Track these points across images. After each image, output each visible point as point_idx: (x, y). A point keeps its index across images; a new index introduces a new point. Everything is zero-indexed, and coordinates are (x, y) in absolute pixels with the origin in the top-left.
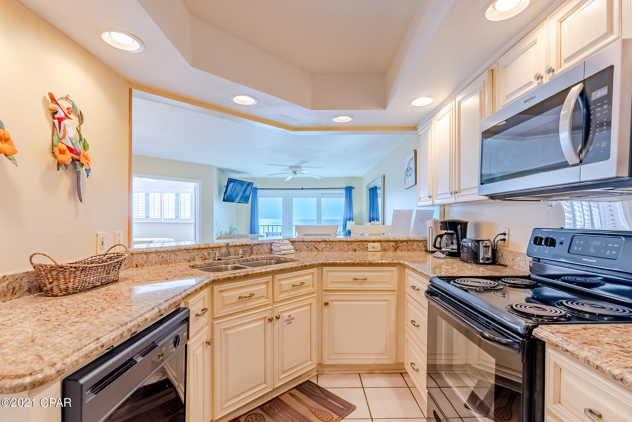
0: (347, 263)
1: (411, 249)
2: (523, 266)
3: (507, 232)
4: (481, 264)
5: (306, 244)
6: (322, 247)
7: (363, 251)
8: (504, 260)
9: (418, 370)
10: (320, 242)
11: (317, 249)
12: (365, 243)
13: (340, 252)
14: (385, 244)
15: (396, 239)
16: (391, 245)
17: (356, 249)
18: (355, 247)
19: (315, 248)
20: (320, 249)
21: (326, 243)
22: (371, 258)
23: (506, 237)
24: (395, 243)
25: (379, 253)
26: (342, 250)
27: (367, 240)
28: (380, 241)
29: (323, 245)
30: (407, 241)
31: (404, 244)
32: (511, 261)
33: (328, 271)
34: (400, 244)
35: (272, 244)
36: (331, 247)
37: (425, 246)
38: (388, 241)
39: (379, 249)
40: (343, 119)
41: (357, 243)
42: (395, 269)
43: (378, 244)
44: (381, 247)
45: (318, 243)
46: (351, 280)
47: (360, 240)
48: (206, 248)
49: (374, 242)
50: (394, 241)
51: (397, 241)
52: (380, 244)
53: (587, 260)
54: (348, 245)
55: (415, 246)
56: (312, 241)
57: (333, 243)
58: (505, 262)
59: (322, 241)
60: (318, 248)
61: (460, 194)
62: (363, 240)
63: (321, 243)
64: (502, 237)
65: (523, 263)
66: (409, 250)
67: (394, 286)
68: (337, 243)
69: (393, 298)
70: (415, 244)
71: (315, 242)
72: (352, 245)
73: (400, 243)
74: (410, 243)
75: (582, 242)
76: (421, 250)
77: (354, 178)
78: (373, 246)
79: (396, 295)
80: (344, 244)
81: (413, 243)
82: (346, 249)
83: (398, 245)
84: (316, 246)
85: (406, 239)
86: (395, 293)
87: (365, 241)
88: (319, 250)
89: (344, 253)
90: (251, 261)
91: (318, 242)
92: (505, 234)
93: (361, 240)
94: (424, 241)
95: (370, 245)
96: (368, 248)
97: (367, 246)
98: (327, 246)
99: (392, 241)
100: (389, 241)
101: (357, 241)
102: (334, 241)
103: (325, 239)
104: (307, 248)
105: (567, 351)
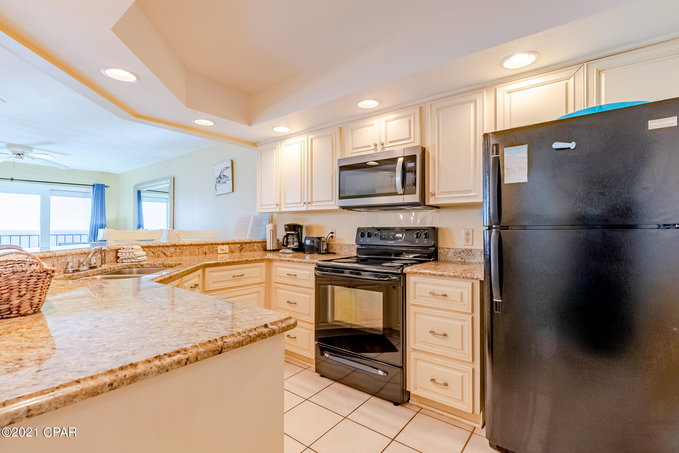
0: (228, 262)
1: (252, 250)
2: (348, 252)
3: (334, 232)
4: (323, 254)
5: (151, 249)
6: (171, 252)
7: (213, 253)
8: (334, 250)
9: (295, 338)
10: (169, 246)
11: (165, 254)
12: (214, 246)
13: (191, 256)
14: (232, 246)
15: (242, 242)
16: (237, 246)
17: (207, 253)
18: (205, 251)
19: (163, 254)
20: (169, 254)
21: (175, 248)
22: (220, 259)
23: (334, 235)
24: (240, 245)
25: (227, 255)
26: (192, 255)
27: (217, 243)
28: (228, 244)
29: (172, 250)
30: (249, 243)
31: (247, 245)
32: (339, 250)
33: (210, 272)
34: (244, 246)
35: (118, 251)
36: (181, 251)
37: (262, 246)
38: (234, 243)
39: (227, 251)
40: (204, 122)
41: (207, 246)
42: (263, 264)
43: (226, 247)
44: (229, 249)
45: (166, 248)
46: (231, 278)
47: (210, 243)
48: (50, 257)
49: (223, 244)
50: (240, 243)
51: (242, 243)
52: (228, 246)
53: (390, 242)
54: (198, 248)
55: (255, 247)
56: (159, 246)
57: (183, 247)
58: (335, 251)
59: (172, 246)
60: (167, 254)
61: (312, 205)
62: (214, 243)
63: (169, 248)
64: (331, 235)
65: (348, 250)
66: (251, 251)
67: (263, 279)
68: (187, 247)
69: (262, 289)
70: (256, 245)
71: (163, 247)
72: (203, 249)
73: (244, 244)
74: (252, 244)
75: (386, 234)
76: (260, 250)
77: (108, 174)
78: (222, 248)
79: (264, 286)
80: (195, 248)
81: (254, 244)
82: (197, 252)
83: (243, 246)
84: (164, 251)
85: (249, 241)
86: (264, 285)
87: (215, 244)
88: (167, 256)
89: (195, 257)
90: (109, 271)
91: (167, 246)
92: (332, 233)
93: (212, 243)
94: (262, 243)
95: (220, 247)
96: (217, 250)
97: (216, 249)
98: (176, 250)
99: (238, 243)
100: (236, 243)
101: (207, 244)
102: (184, 244)
103: (175, 243)
104: (152, 255)
105: (421, 273)
